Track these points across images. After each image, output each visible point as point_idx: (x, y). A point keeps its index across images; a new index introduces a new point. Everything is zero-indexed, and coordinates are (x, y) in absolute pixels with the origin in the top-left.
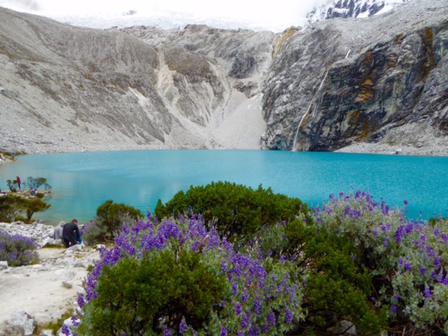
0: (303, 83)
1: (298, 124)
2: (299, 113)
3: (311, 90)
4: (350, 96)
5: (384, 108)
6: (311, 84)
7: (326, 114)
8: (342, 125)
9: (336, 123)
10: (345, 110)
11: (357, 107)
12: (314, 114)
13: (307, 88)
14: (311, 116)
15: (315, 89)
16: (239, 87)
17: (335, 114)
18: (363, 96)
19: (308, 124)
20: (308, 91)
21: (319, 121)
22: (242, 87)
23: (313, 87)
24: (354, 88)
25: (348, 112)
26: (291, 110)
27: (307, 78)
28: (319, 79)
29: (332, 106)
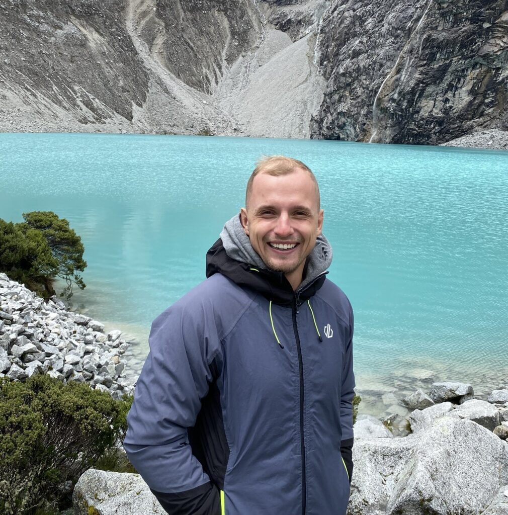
0: (390, 17)
1: (376, 92)
2: (380, 73)
3: (403, 29)
4: (473, 42)
6: (403, 17)
7: (426, 74)
8: (457, 96)
9: (446, 92)
10: (463, 67)
11: (485, 63)
12: (404, 76)
13: (396, 27)
14: (400, 79)
15: (410, 29)
16: (279, 22)
17: (445, 76)
18: (498, 42)
19: (393, 93)
20: (399, 31)
21: (413, 88)
22: (284, 22)
23: (406, 24)
24: (481, 27)
25: (469, 72)
26: (367, 66)
27: (397, 7)
28: (418, 10)
29: (439, 59)
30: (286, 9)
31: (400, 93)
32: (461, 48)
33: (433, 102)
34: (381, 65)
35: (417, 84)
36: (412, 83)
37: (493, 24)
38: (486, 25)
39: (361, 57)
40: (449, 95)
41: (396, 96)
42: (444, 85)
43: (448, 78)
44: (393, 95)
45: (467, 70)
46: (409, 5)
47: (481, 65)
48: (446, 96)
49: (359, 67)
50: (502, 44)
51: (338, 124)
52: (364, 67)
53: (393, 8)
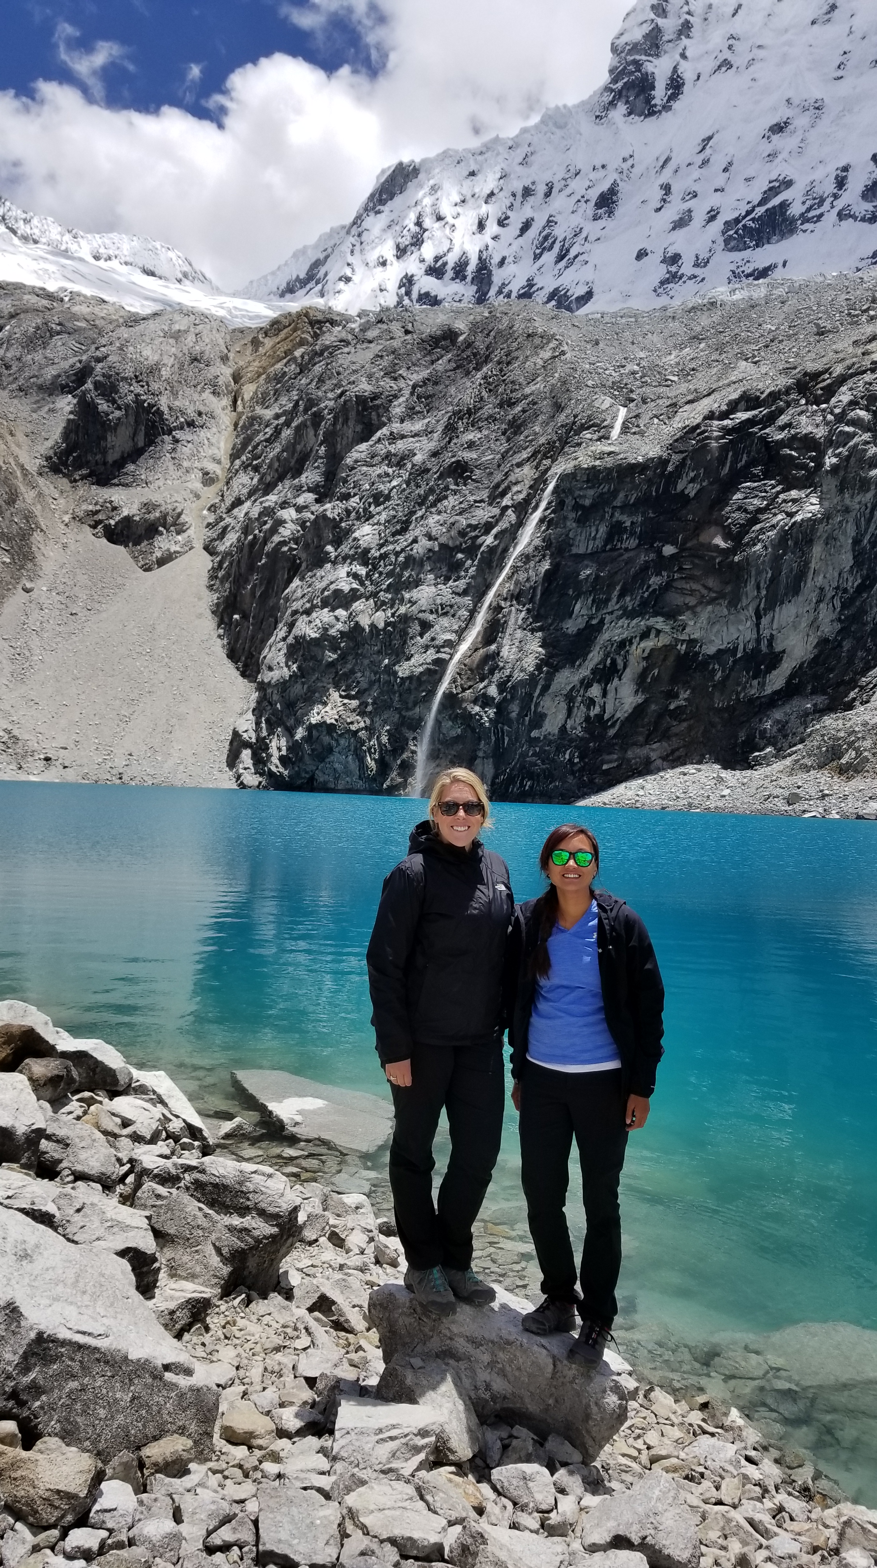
0: (429, 523)
2: (425, 641)
4: (644, 583)
5: (772, 638)
6: (469, 526)
7: (554, 647)
8: (611, 695)
9: (589, 685)
10: (625, 636)
11: (667, 629)
12: (507, 647)
13: (451, 544)
14: (498, 654)
15: (492, 550)
16: (100, 522)
17: (590, 652)
18: (695, 586)
19: (486, 682)
20: (460, 556)
21: (532, 675)
22: (112, 522)
23: (480, 540)
24: (659, 552)
25: (634, 647)
26: (381, 625)
27: (445, 503)
28: (510, 512)
29: (577, 616)
30: (116, 495)
31: (502, 687)
32: (622, 595)
33: (564, 706)
34: (426, 626)
35: (538, 667)
36: (530, 663)
37: (682, 549)
38: (669, 550)
39: (358, 605)
40: (595, 691)
41: (493, 691)
42: (585, 672)
43: (595, 657)
44: (485, 687)
45: (631, 643)
46: (475, 501)
47: (658, 632)
48: (588, 694)
49: (358, 627)
50: (705, 592)
51: (313, 750)
52: (373, 626)
53: (434, 504)
